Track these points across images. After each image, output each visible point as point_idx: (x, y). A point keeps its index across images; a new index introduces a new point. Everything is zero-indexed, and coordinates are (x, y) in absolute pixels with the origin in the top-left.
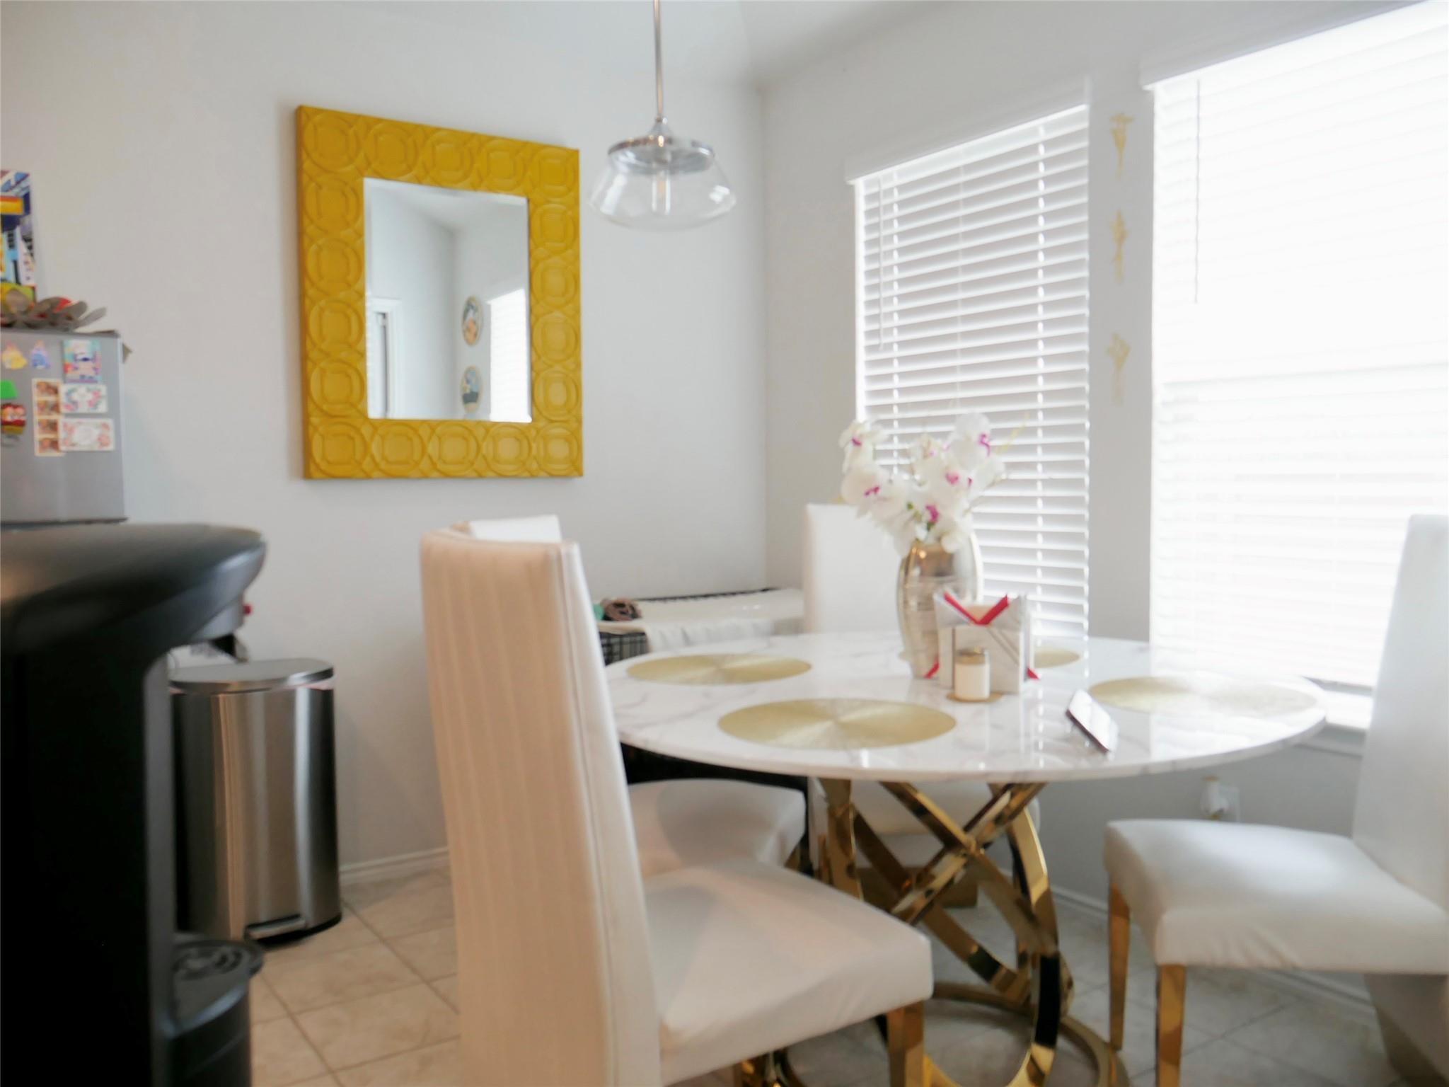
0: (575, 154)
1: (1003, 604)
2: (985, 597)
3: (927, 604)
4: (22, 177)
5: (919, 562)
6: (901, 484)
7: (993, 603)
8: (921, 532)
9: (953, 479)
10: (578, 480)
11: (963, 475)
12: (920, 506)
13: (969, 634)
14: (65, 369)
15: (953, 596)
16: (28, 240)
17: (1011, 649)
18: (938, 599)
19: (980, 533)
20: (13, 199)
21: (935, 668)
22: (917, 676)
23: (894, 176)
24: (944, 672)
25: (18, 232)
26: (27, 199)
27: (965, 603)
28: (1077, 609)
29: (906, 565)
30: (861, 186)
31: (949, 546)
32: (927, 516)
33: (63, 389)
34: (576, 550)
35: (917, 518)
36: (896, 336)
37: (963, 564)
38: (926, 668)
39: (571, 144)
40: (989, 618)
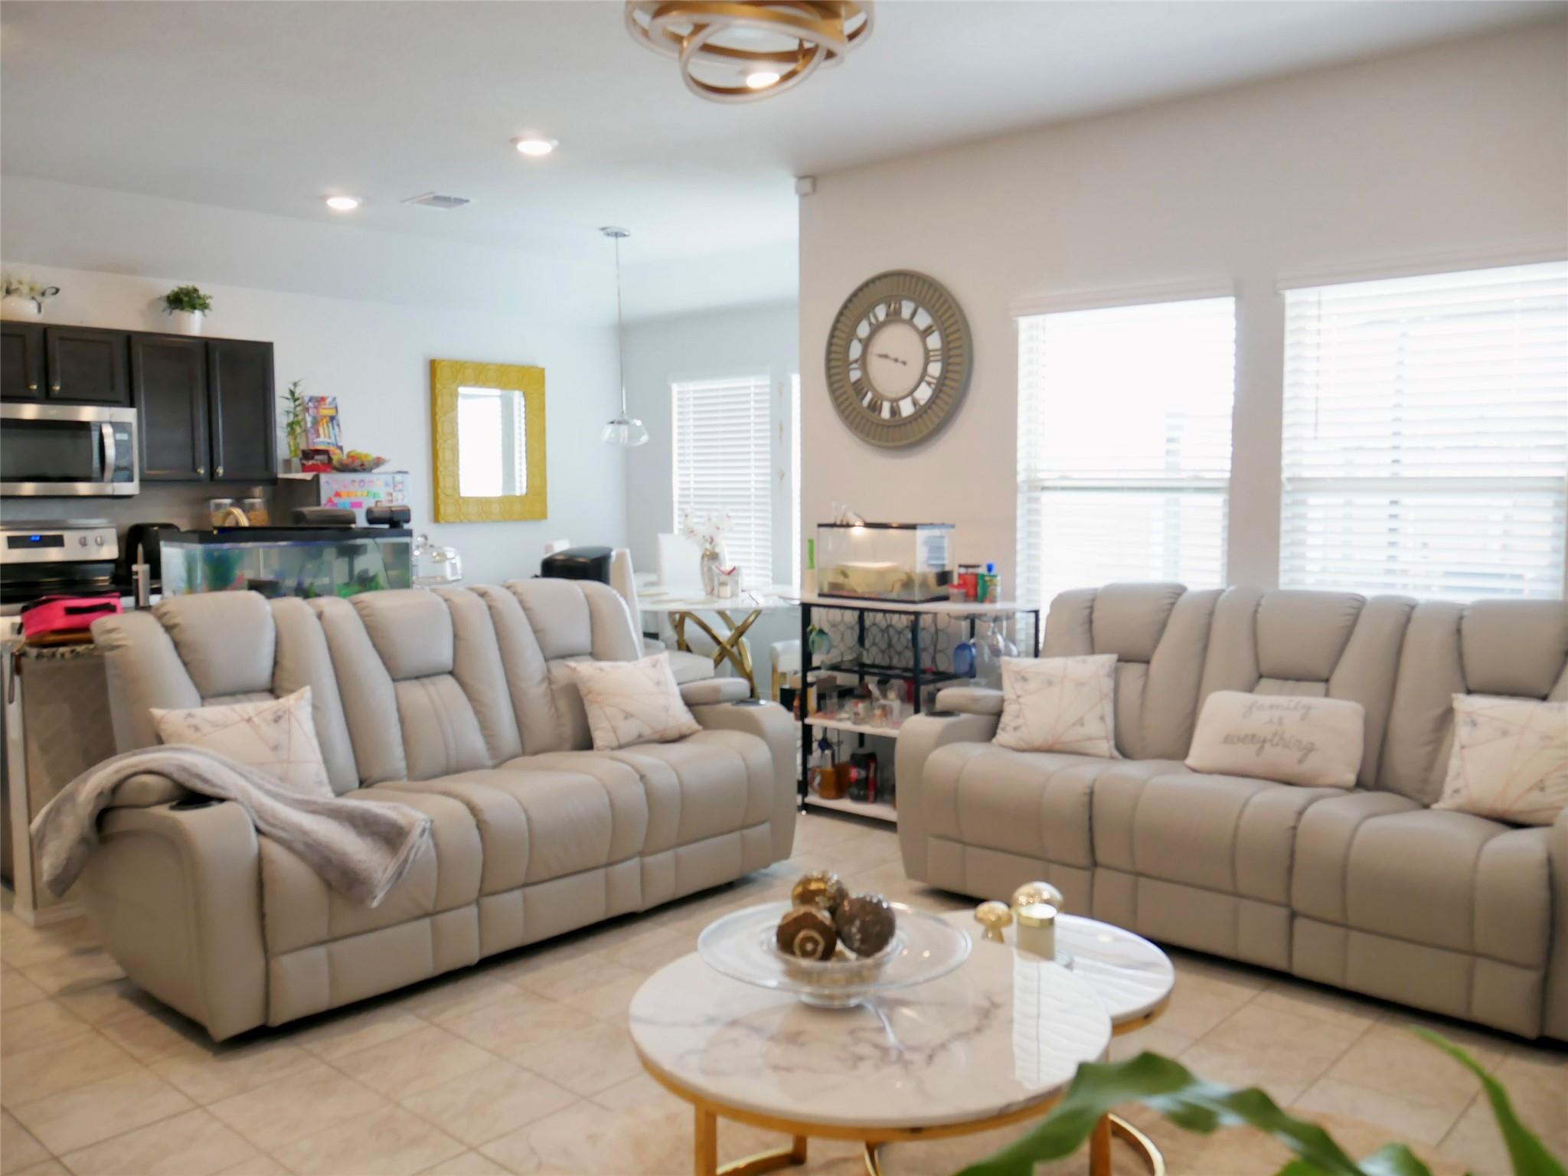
0: (543, 370)
1: (734, 569)
2: (728, 567)
3: (710, 569)
4: (334, 399)
5: (707, 556)
6: (702, 530)
7: (731, 569)
8: (708, 546)
9: (718, 528)
10: (544, 522)
11: (721, 527)
12: (707, 537)
13: (723, 578)
14: (394, 486)
15: (718, 566)
16: (338, 425)
17: (737, 582)
18: (714, 567)
19: (728, 546)
20: (331, 409)
21: (713, 589)
22: (707, 594)
23: (691, 386)
24: (716, 591)
25: (335, 422)
26: (336, 408)
27: (723, 568)
28: (767, 576)
29: (703, 557)
30: (675, 388)
31: (717, 550)
32: (709, 540)
33: (394, 494)
34: (628, 551)
35: (706, 541)
36: (692, 450)
37: (721, 556)
38: (709, 590)
39: (541, 365)
40: (730, 573)
